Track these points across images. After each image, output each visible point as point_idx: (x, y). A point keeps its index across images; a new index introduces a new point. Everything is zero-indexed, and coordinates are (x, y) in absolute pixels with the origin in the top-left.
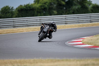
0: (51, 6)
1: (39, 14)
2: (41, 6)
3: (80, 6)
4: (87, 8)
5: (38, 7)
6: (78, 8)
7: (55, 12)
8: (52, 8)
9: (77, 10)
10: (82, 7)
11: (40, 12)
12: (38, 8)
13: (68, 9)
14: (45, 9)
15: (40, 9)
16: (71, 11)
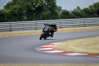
0: (21, 12)
1: (9, 20)
2: (11, 12)
3: (50, 12)
4: (57, 14)
5: (8, 12)
6: (48, 14)
7: (25, 18)
8: (22, 13)
9: (47, 16)
10: (52, 13)
11: (10, 18)
12: (8, 14)
13: (38, 15)
14: (15, 15)
15: (10, 15)
16: (41, 17)
